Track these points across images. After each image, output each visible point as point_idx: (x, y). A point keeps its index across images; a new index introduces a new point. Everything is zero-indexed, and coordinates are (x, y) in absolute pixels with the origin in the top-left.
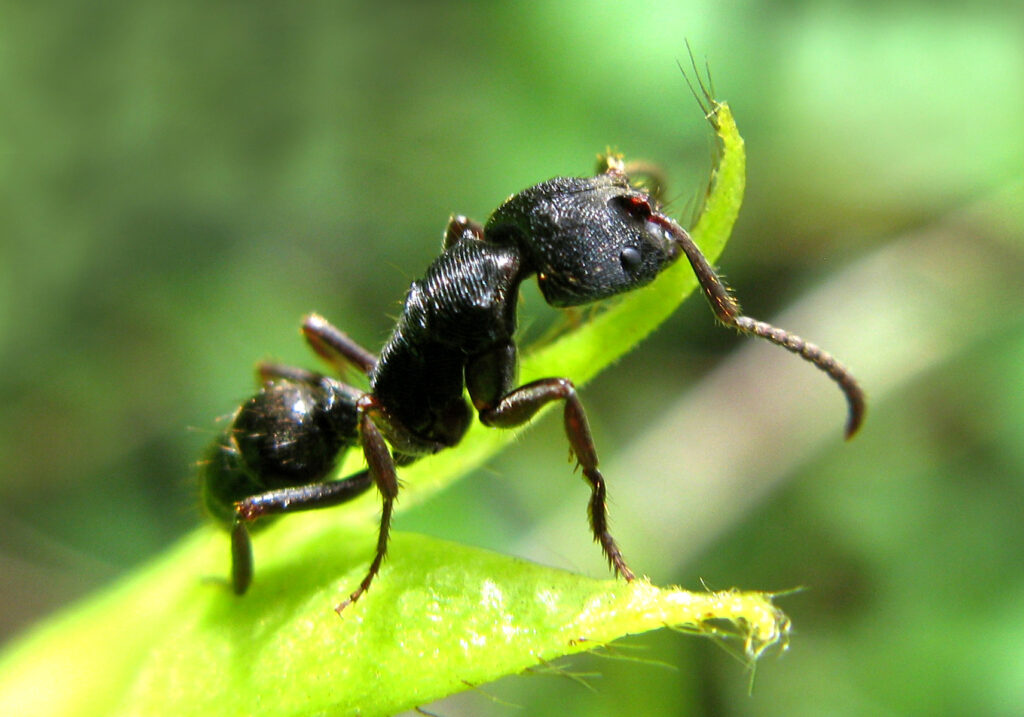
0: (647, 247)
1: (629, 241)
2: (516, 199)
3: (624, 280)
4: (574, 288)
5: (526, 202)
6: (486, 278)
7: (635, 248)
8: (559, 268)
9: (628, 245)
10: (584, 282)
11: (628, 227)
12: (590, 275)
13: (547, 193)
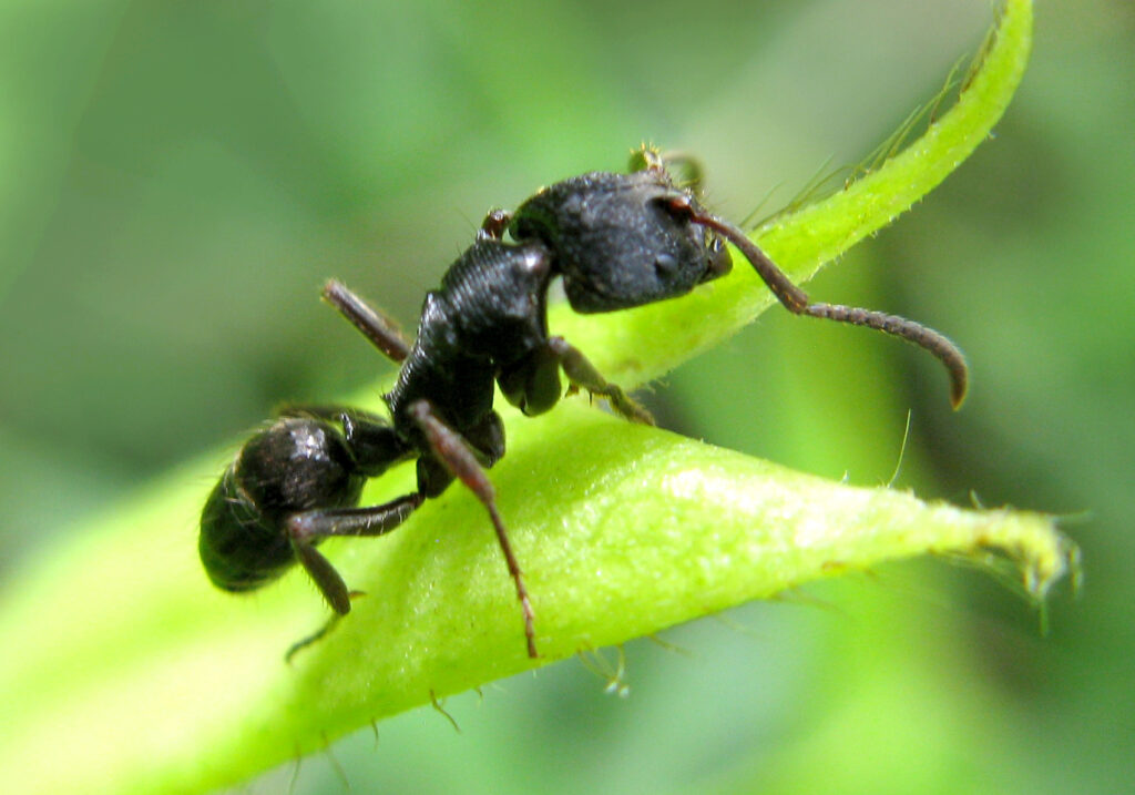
0: (686, 254)
1: (665, 248)
2: (547, 192)
3: (657, 290)
4: (602, 296)
5: (556, 196)
6: (516, 283)
7: (672, 255)
8: (587, 271)
9: (664, 252)
10: (613, 289)
11: (666, 231)
12: (619, 282)
13: (578, 188)
